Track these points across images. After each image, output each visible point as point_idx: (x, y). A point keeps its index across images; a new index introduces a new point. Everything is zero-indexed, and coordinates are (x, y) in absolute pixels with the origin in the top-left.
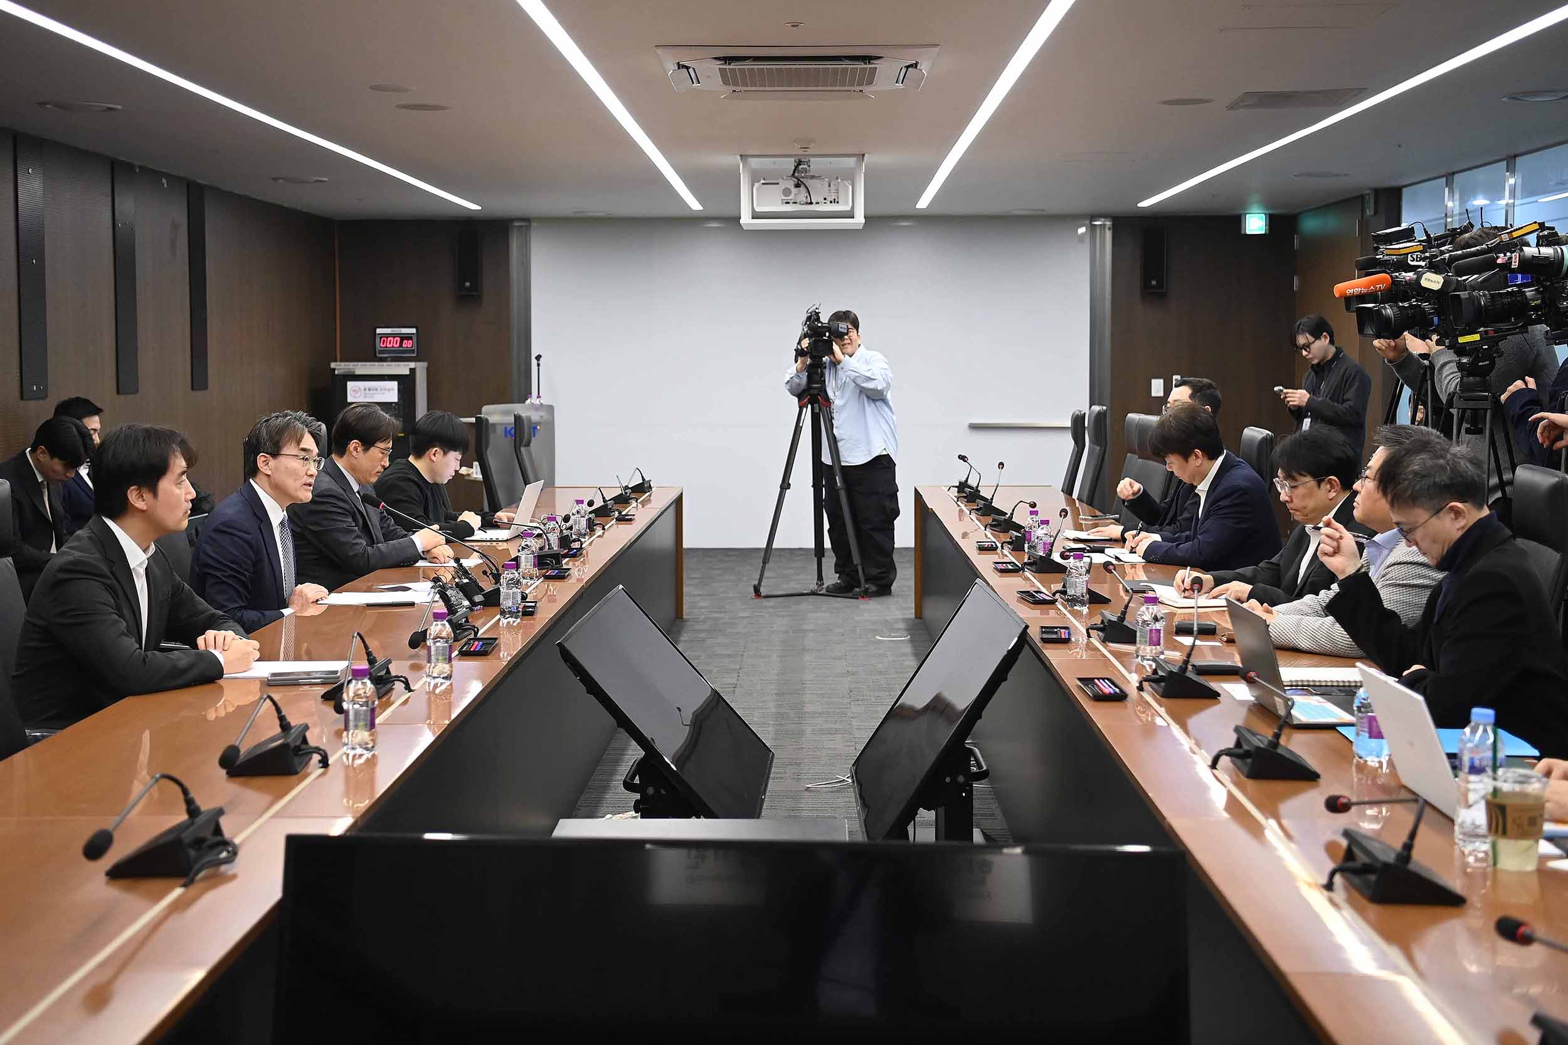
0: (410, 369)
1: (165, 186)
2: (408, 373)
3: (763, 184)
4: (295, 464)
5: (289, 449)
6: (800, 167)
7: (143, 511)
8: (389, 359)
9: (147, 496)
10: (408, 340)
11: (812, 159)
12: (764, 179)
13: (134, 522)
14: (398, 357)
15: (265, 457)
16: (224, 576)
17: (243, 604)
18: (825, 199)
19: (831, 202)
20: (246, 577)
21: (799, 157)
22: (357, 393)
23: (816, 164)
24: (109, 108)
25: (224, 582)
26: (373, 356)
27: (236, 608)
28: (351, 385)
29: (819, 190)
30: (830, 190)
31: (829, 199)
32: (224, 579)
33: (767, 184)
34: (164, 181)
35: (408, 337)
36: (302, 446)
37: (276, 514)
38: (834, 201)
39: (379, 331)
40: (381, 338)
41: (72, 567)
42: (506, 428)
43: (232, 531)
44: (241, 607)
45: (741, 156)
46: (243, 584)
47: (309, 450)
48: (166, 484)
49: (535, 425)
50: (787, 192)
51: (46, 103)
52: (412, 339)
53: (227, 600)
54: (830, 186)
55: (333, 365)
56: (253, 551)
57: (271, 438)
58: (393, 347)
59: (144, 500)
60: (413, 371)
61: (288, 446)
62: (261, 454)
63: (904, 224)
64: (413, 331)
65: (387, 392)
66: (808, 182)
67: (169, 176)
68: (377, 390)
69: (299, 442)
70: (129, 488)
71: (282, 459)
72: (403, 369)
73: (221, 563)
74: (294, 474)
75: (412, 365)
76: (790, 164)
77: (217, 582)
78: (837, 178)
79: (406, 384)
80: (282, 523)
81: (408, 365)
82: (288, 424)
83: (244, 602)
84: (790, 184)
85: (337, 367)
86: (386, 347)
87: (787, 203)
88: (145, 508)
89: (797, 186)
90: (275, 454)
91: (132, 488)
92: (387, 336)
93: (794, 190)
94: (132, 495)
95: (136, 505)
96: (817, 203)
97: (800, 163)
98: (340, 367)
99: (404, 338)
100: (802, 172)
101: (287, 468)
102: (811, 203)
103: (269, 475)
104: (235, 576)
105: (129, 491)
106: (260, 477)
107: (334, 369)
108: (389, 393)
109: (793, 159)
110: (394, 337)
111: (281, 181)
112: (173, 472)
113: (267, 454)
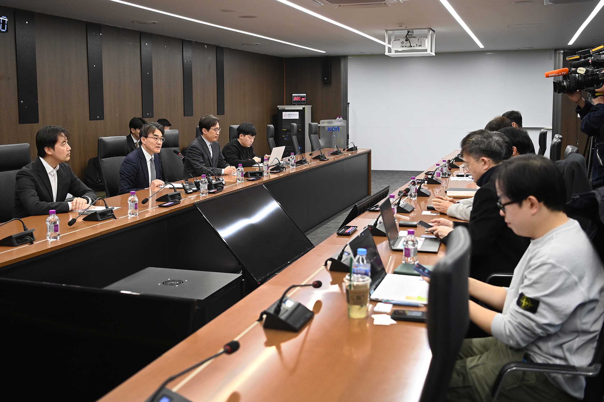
0: (303, 108)
1: (206, 48)
2: (302, 109)
3: (394, 40)
4: (152, 140)
5: (151, 135)
6: (409, 34)
7: (51, 155)
8: (296, 104)
9: (52, 150)
10: (303, 98)
11: (414, 30)
12: (395, 38)
13: (49, 159)
14: (299, 103)
15: (144, 138)
16: (125, 177)
17: (130, 187)
18: (417, 45)
19: (419, 46)
20: (132, 178)
21: (409, 30)
22: (286, 116)
23: (416, 32)
24: (154, 22)
25: (124, 179)
26: (291, 103)
27: (127, 188)
28: (284, 113)
29: (414, 42)
30: (418, 42)
31: (418, 45)
32: (124, 177)
33: (396, 40)
34: (205, 46)
35: (304, 97)
36: (154, 134)
37: (148, 157)
38: (420, 46)
39: (293, 95)
40: (294, 97)
41: (21, 173)
42: (328, 128)
43: (129, 162)
44: (129, 188)
45: (386, 30)
46: (131, 180)
47: (157, 135)
48: (57, 146)
49: (339, 127)
50: (402, 43)
51: (135, 21)
52: (305, 98)
53: (124, 185)
54: (418, 40)
55: (278, 106)
56: (137, 170)
57: (145, 132)
58: (298, 100)
59: (51, 152)
60: (304, 108)
61: (150, 134)
62: (142, 137)
63: (488, 54)
64: (305, 95)
65: (295, 116)
66: (410, 39)
67: (206, 44)
68: (292, 115)
69: (153, 133)
70: (45, 148)
71: (148, 138)
72: (300, 108)
73: (124, 173)
74: (152, 143)
75: (304, 106)
76: (406, 32)
77: (122, 179)
78: (421, 37)
79: (302, 113)
80: (151, 160)
81: (302, 106)
82: (150, 126)
83: (130, 186)
84: (404, 40)
85: (279, 107)
86: (296, 100)
87: (403, 47)
88: (51, 154)
89: (406, 40)
90: (146, 137)
91: (46, 148)
92: (296, 96)
93: (405, 42)
94: (46, 150)
95: (48, 153)
96: (414, 47)
97: (408, 32)
98: (280, 107)
99: (302, 97)
100: (410, 35)
101: (150, 141)
102: (411, 47)
103: (145, 144)
104: (128, 178)
105: (45, 149)
106: (143, 145)
107: (279, 108)
108: (296, 116)
109: (407, 31)
110: (299, 97)
111: (245, 45)
112: (60, 142)
113: (144, 137)
